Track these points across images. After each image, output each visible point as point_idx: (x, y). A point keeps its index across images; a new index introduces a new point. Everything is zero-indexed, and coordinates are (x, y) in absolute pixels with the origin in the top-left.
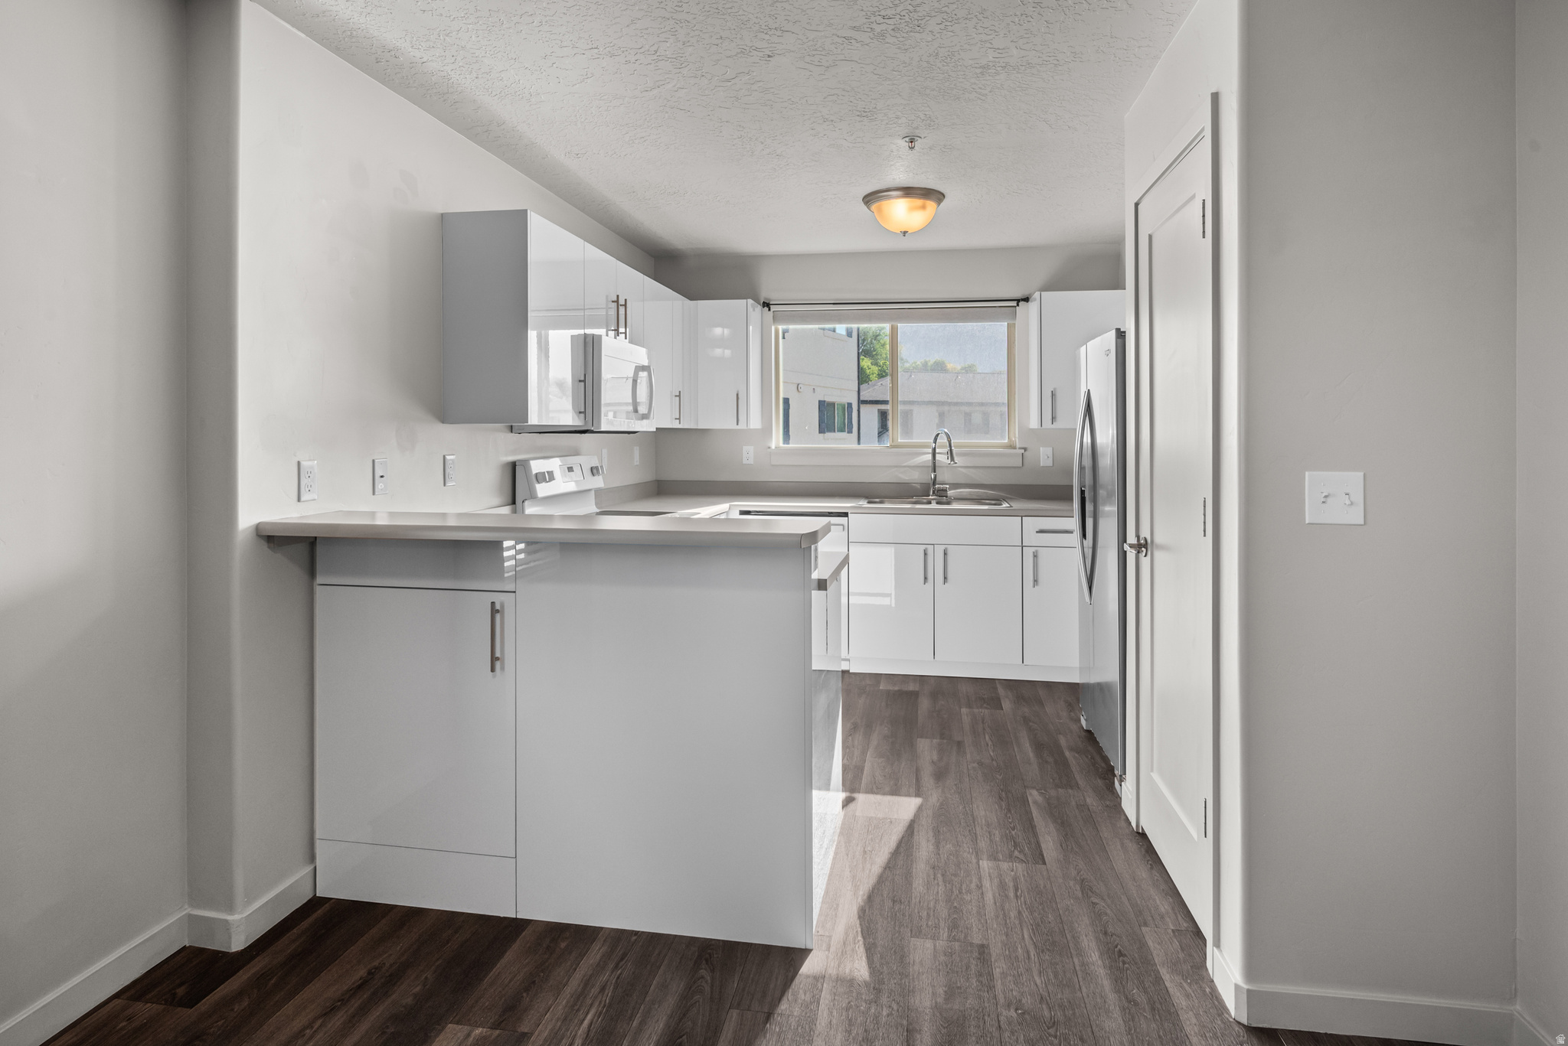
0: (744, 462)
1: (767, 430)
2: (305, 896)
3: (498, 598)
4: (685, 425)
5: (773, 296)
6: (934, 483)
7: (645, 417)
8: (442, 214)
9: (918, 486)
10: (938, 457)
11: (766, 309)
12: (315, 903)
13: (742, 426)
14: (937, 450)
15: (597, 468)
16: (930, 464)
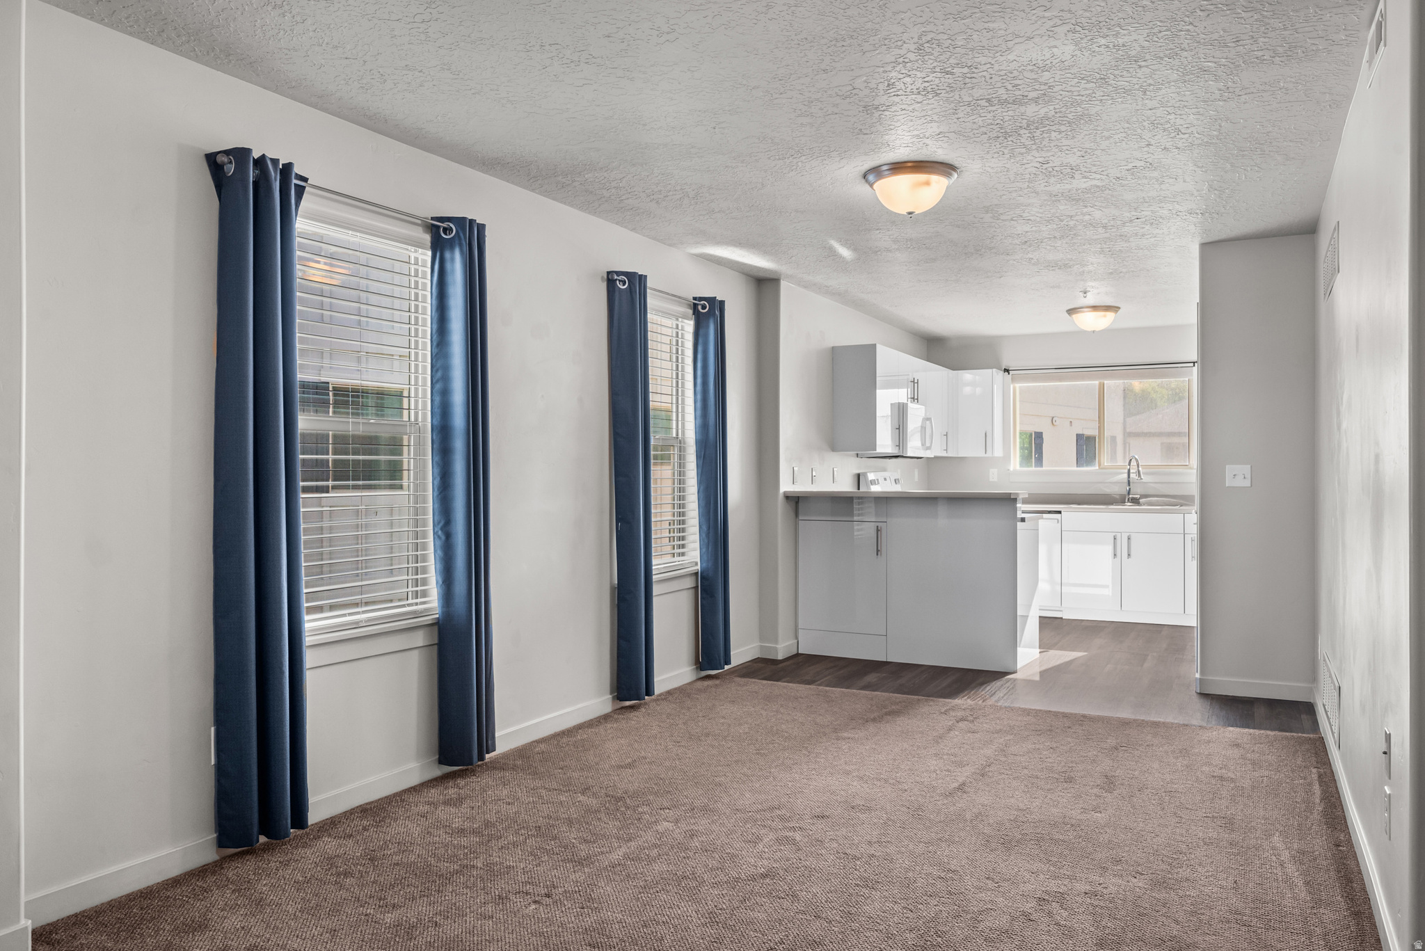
0: (990, 480)
1: (1007, 458)
2: (795, 652)
3: (879, 524)
4: (950, 455)
5: (1011, 364)
6: (1129, 494)
7: (928, 448)
8: (833, 347)
9: (1118, 497)
10: (1132, 475)
11: (1007, 373)
12: (798, 655)
13: (989, 454)
14: (1131, 471)
15: (898, 479)
16: (1126, 481)
